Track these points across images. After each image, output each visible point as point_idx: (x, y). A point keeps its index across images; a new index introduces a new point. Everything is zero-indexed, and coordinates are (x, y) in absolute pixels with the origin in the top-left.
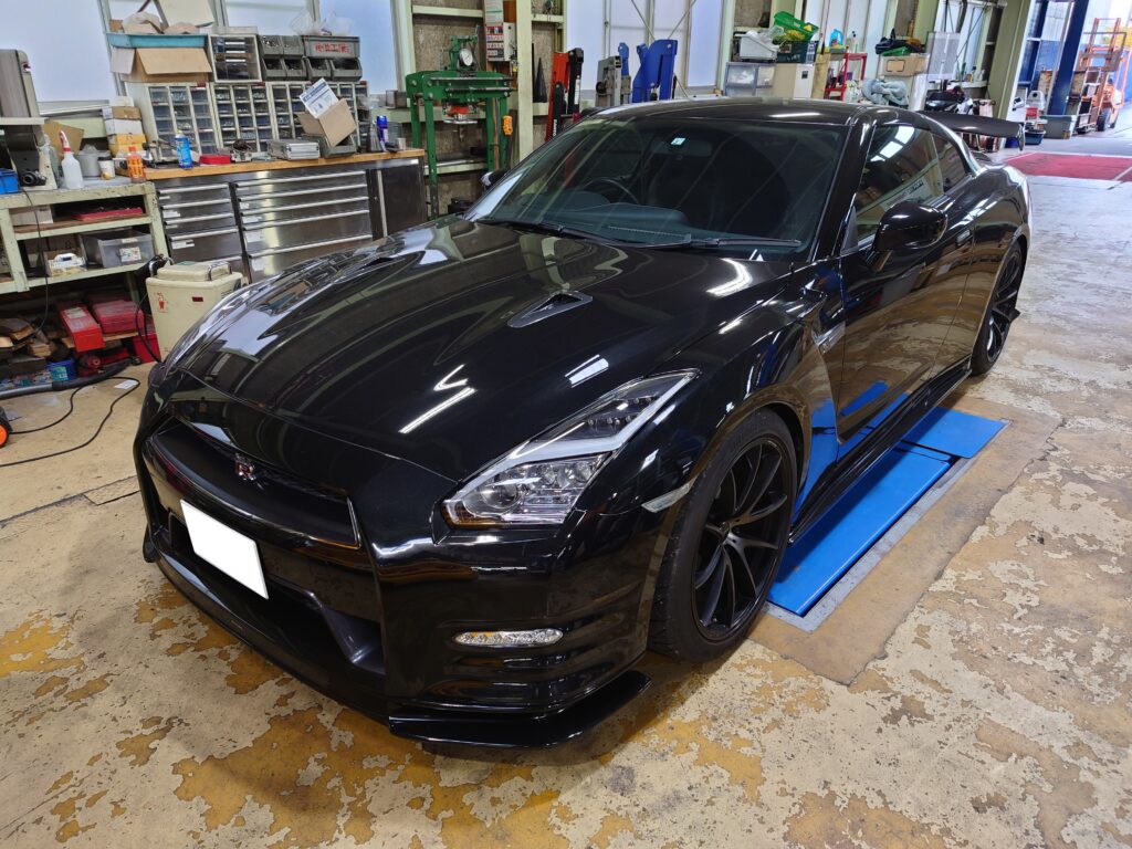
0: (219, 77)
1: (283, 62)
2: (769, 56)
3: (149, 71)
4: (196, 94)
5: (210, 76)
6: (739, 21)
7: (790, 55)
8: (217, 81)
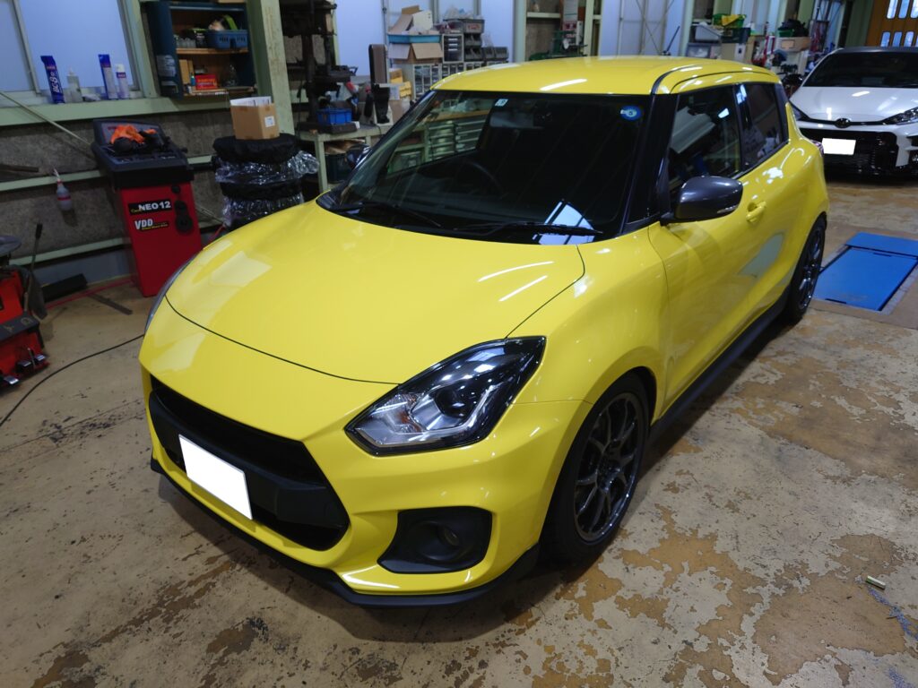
0: (446, 60)
1: (472, 50)
2: (717, 38)
3: (418, 57)
4: (434, 70)
5: (440, 60)
6: (695, 15)
7: (731, 38)
8: (444, 62)
